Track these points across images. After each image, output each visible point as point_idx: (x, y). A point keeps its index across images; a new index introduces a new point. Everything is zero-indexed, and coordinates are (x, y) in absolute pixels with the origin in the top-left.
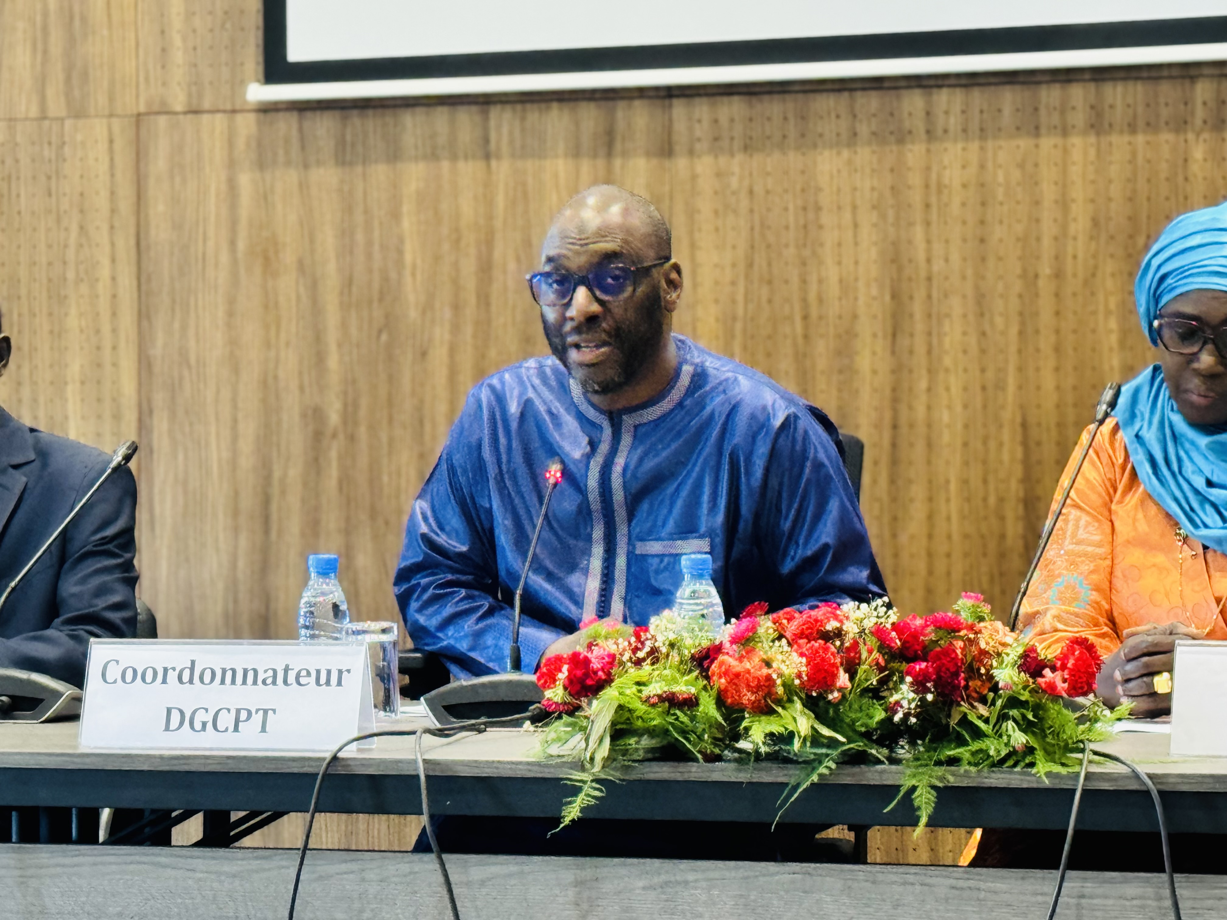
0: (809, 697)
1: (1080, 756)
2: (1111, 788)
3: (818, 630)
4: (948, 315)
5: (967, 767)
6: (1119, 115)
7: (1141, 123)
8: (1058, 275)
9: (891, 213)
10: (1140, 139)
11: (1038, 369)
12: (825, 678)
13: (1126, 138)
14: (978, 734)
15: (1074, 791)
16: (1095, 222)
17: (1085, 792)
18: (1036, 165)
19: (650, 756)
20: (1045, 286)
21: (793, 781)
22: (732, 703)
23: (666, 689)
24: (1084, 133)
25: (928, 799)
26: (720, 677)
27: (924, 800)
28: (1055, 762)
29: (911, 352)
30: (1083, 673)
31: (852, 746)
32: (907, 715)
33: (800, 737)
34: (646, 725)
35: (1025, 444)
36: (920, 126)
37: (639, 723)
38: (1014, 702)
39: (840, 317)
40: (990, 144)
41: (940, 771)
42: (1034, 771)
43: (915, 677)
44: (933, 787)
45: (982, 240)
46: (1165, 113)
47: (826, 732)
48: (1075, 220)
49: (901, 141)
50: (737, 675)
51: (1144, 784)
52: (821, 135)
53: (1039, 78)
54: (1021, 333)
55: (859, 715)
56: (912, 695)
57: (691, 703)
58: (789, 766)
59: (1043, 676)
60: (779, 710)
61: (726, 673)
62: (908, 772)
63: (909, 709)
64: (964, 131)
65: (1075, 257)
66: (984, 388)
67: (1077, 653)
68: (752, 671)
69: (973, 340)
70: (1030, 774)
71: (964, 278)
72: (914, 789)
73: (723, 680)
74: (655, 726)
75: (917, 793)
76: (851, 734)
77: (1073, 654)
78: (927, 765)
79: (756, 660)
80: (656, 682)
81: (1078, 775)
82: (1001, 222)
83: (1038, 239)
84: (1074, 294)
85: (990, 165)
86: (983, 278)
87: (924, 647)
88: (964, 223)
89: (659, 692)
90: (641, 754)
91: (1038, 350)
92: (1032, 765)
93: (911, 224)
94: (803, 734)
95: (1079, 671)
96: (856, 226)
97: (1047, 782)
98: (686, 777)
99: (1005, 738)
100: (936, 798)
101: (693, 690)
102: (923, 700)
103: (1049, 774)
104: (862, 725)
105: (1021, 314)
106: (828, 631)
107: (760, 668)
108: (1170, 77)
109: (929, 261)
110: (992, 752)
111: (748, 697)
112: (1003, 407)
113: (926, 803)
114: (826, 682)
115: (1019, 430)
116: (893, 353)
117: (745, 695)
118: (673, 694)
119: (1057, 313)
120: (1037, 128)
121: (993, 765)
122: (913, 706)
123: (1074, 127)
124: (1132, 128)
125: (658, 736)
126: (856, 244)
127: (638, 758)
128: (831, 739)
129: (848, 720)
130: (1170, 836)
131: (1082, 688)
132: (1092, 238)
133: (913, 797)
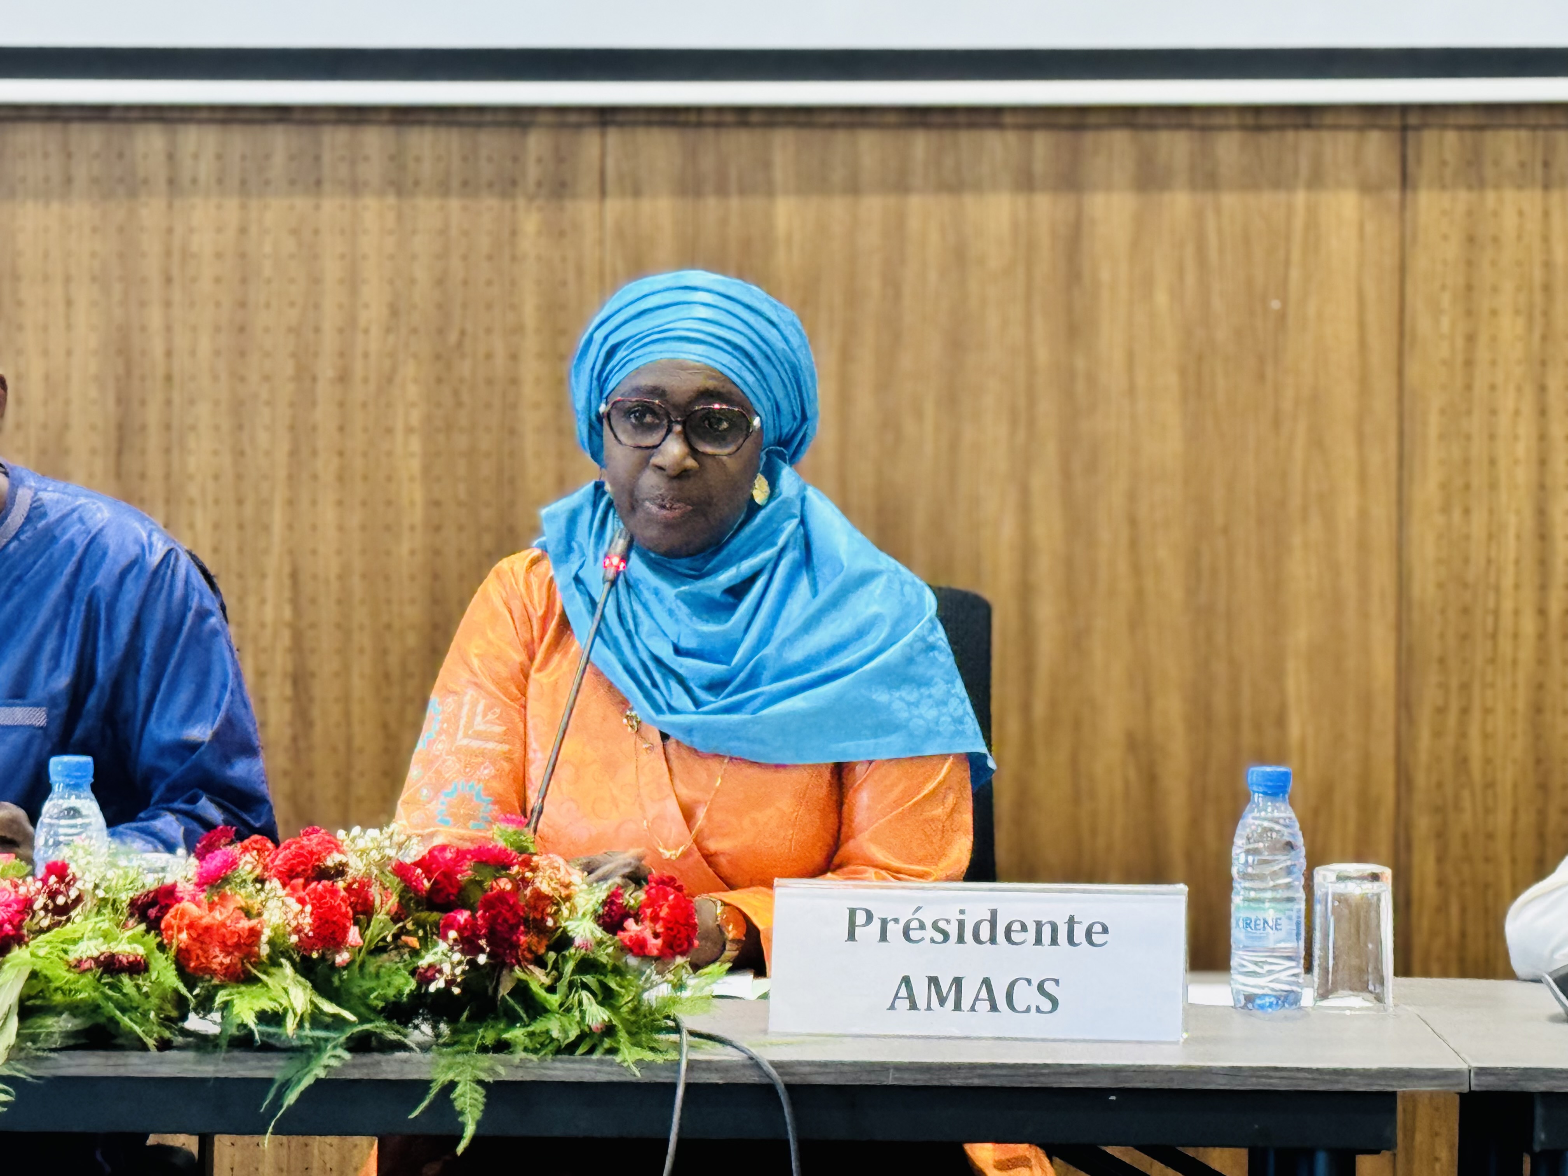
0: (306, 959)
1: (674, 1037)
2: (721, 1082)
3: (314, 867)
4: (193, 428)
5: (523, 1055)
6: (427, 170)
7: (455, 183)
8: (343, 378)
9: (117, 289)
10: (455, 204)
11: (314, 503)
12: (334, 932)
13: (436, 202)
14: (536, 1009)
15: (673, 1086)
16: (394, 312)
17: (689, 1086)
18: (316, 232)
19: (71, 1042)
20: (324, 390)
21: (279, 1076)
22: (196, 968)
23: (104, 948)
24: (381, 193)
25: (476, 1100)
26: (180, 930)
27: (468, 1102)
28: (642, 1047)
29: (143, 476)
30: (683, 925)
31: (367, 1026)
32: (450, 983)
33: (295, 1014)
34: (68, 999)
35: (295, 602)
36: (160, 174)
37: (58, 998)
38: (587, 965)
39: (45, 427)
40: (254, 204)
41: (487, 1060)
42: (618, 1059)
43: (460, 929)
44: (480, 1082)
45: (242, 329)
46: (487, 171)
47: (329, 1007)
48: (366, 306)
49: (132, 194)
50: (208, 929)
51: (768, 1076)
52: (23, 180)
53: (319, 116)
54: (294, 453)
55: (373, 984)
56: (457, 957)
57: (138, 968)
58: (270, 1055)
59: (624, 930)
60: (264, 977)
61: (191, 926)
62: (443, 1062)
63: (454, 975)
64: (220, 181)
65: (366, 355)
66: (241, 527)
67: (671, 897)
68: (228, 922)
69: (227, 460)
70: (612, 1064)
71: (215, 378)
72: (452, 1085)
73: (184, 936)
74: (81, 999)
75: (459, 1090)
76: (362, 1010)
77: (666, 899)
78: (467, 1052)
79: (231, 907)
80: (90, 939)
81: (678, 1063)
82: (268, 306)
83: (317, 330)
84: (364, 405)
85: (254, 230)
86: (242, 379)
87: (462, 889)
88: (218, 304)
89: (96, 954)
90: (57, 1041)
91: (315, 477)
92: (613, 1051)
93: (143, 304)
94: (299, 1012)
95: (677, 922)
96: (69, 303)
97: (638, 1074)
98: (122, 1072)
99: (577, 1013)
100: (485, 1097)
101: (141, 951)
102: (472, 963)
103: (639, 1063)
104: (376, 998)
105: (292, 428)
106: (327, 867)
107: (238, 920)
108: (497, 124)
109: (169, 354)
110: (555, 1034)
111: (220, 959)
112: (266, 551)
113: (470, 1106)
114: (334, 939)
115: (287, 582)
116: (119, 475)
117: (216, 957)
118: (113, 956)
119: (341, 429)
120: (318, 183)
121: (559, 1051)
122: (458, 971)
123: (366, 184)
124: (443, 189)
125: (83, 1014)
126: (69, 327)
127: (54, 1046)
128: (334, 1016)
129: (356, 991)
130: (802, 1144)
131: (680, 946)
132: (388, 330)
133: (452, 1096)
